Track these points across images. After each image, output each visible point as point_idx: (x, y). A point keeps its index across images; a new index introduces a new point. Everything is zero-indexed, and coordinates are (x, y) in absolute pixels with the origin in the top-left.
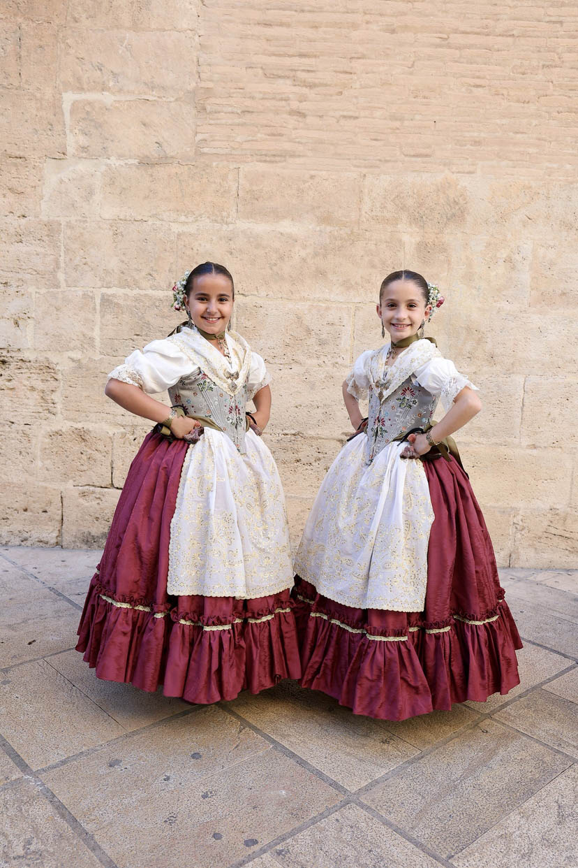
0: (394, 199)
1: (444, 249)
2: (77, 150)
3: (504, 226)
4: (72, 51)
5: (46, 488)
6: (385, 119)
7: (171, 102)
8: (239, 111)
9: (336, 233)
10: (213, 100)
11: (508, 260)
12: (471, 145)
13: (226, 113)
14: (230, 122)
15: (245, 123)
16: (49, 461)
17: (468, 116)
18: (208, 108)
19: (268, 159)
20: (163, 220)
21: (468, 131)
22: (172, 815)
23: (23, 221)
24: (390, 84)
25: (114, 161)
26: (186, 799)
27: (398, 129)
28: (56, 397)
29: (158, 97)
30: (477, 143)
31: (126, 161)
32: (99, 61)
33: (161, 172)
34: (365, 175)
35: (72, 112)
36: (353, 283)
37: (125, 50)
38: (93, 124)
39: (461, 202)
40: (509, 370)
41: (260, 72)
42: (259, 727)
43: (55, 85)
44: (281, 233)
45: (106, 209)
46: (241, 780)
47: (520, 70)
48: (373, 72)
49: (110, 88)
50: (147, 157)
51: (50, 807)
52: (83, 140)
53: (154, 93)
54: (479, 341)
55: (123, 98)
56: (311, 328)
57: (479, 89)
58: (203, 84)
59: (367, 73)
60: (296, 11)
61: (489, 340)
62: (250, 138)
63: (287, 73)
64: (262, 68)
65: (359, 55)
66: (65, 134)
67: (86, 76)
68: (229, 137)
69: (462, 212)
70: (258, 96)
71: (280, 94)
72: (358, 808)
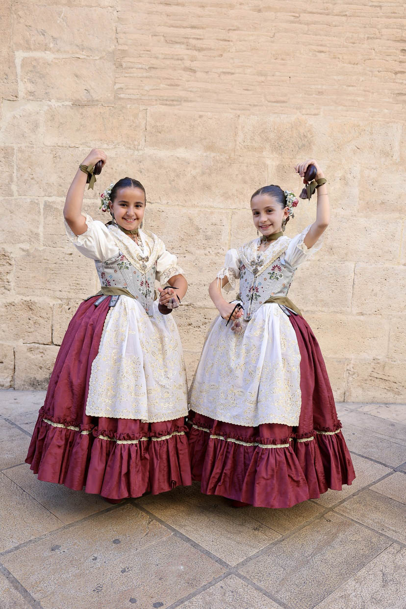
0: (261, 133)
2: (26, 94)
3: (340, 153)
4: (22, 21)
5: (3, 345)
6: (254, 75)
7: (96, 60)
8: (147, 68)
9: (218, 158)
10: (126, 59)
11: (343, 179)
12: (316, 95)
13: (137, 68)
14: (140, 75)
15: (151, 76)
16: (4, 325)
17: (314, 73)
18: (124, 65)
19: (168, 103)
20: (90, 147)
21: (314, 85)
22: (99, 585)
24: (257, 49)
25: (53, 103)
26: (109, 573)
27: (263, 82)
28: (10, 277)
29: (87, 56)
30: (320, 93)
31: (63, 103)
32: (42, 28)
33: (89, 111)
34: (239, 116)
35: (22, 66)
36: (230, 194)
37: (62, 20)
38: (38, 75)
39: (309, 136)
40: (344, 258)
41: (162, 38)
42: (163, 520)
43: (9, 45)
44: (178, 158)
45: (48, 138)
46: (151, 559)
47: (351, 41)
48: (245, 41)
49: (51, 48)
50: (78, 100)
51: (6, 581)
52: (30, 87)
53: (84, 52)
55: (60, 56)
56: (200, 227)
57: (323, 54)
58: (120, 47)
59: (240, 41)
61: (329, 236)
62: (155, 87)
63: (183, 40)
64: (163, 36)
65: (235, 28)
66: (17, 82)
67: (33, 39)
68: (139, 86)
69: (309, 144)
70: (160, 56)
71: (177, 55)
72: (237, 578)
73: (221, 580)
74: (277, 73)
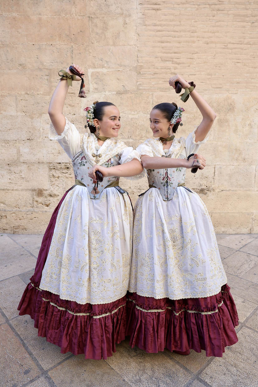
1: (227, 121)
2: (93, 89)
3: (248, 112)
4: (91, 54)
6: (205, 75)
7: (128, 71)
8: (153, 74)
9: (189, 116)
10: (143, 70)
11: (250, 125)
12: (236, 84)
13: (148, 74)
14: (149, 77)
15: (155, 78)
17: (235, 73)
18: (141, 73)
19: (163, 90)
20: (125, 114)
21: (235, 79)
23: (74, 116)
24: (207, 62)
25: (107, 93)
27: (210, 78)
29: (123, 69)
30: (238, 83)
31: (112, 93)
32: (101, 57)
33: (125, 96)
35: (92, 76)
37: (110, 53)
38: (99, 80)
39: (233, 104)
40: (250, 164)
43: (85, 66)
47: (253, 57)
49: (105, 67)
50: (119, 91)
52: (95, 86)
53: (122, 68)
54: (240, 154)
55: (110, 70)
57: (239, 64)
58: (139, 64)
59: (198, 59)
60: (173, 37)
61: (243, 153)
62: (157, 83)
63: (170, 59)
64: (161, 58)
65: (196, 52)
66: (89, 84)
67: (97, 62)
68: (149, 83)
69: (233, 108)
70: (159, 67)
71: (167, 67)
72: (247, 328)
73: (240, 330)
74: (217, 74)
